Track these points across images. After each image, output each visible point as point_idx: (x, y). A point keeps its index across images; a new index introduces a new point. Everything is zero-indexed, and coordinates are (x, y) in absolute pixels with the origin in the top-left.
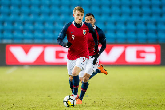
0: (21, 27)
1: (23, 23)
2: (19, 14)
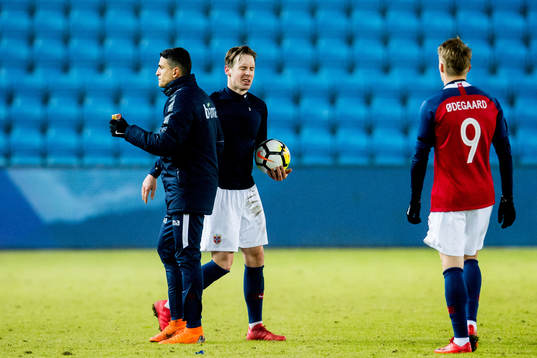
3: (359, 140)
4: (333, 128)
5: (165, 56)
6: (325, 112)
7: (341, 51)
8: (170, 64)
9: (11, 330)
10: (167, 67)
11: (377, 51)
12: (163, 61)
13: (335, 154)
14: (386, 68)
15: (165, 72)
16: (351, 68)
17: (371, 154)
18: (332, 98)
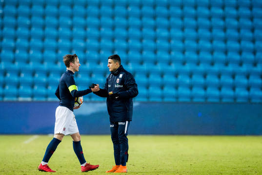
1: (48, 74)
2: (42, 62)
3: (201, 92)
4: (191, 87)
5: (111, 59)
6: (187, 81)
7: (194, 56)
8: (114, 61)
9: (61, 167)
10: (113, 62)
11: (208, 57)
12: (110, 60)
13: (192, 98)
14: (212, 64)
15: (112, 65)
16: (198, 63)
17: (206, 97)
18: (190, 75)
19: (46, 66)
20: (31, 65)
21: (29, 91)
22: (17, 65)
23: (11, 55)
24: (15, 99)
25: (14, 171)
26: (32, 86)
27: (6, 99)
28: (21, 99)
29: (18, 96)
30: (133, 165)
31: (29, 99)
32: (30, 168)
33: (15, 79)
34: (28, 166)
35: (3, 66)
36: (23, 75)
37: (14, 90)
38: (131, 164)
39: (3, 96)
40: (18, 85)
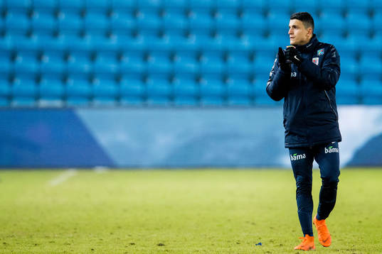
0: (86, 66)
1: (92, 56)
2: (82, 33)
9: (119, 227)
10: (303, 27)
15: (301, 31)
19: (89, 42)
20: (62, 41)
21: (57, 87)
22: (35, 41)
23: (23, 22)
24: (31, 103)
25: (31, 237)
26: (64, 78)
27: (16, 103)
28: (44, 103)
29: (37, 97)
30: (253, 224)
31: (58, 103)
32: (62, 232)
33: (32, 66)
34: (59, 226)
35: (9, 42)
36: (46, 59)
37: (30, 87)
38: (247, 222)
39: (10, 97)
40: (38, 78)
